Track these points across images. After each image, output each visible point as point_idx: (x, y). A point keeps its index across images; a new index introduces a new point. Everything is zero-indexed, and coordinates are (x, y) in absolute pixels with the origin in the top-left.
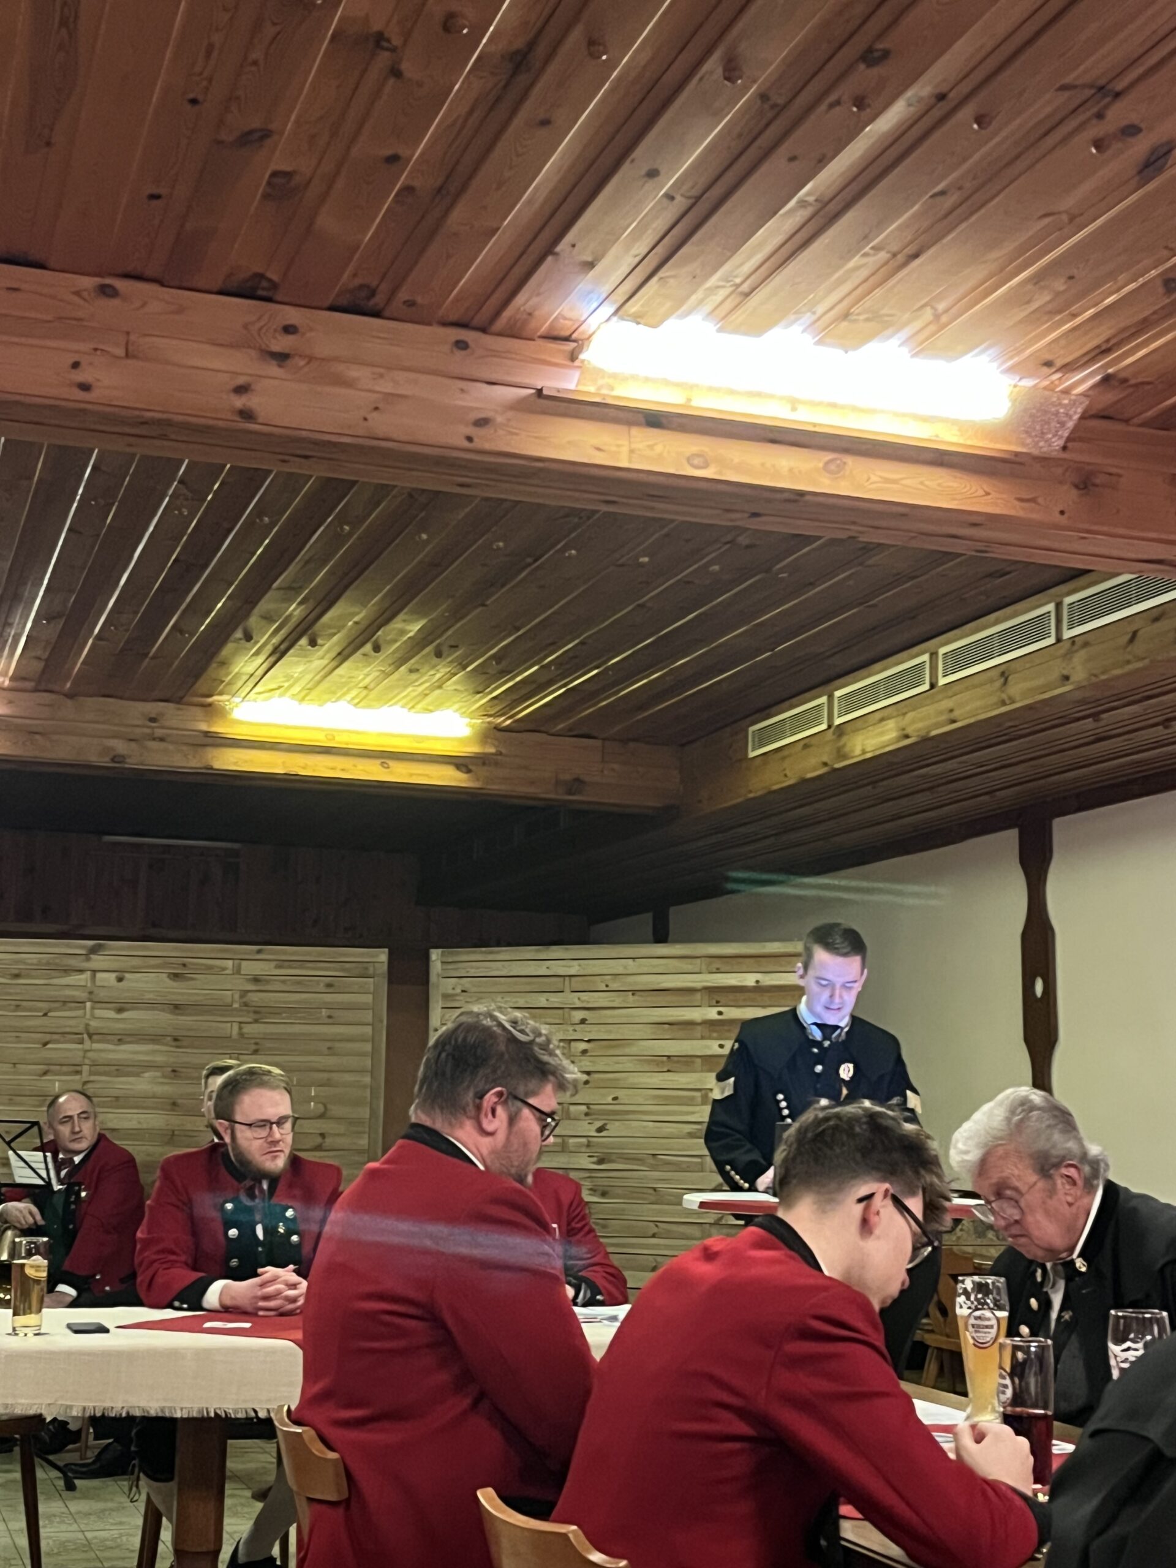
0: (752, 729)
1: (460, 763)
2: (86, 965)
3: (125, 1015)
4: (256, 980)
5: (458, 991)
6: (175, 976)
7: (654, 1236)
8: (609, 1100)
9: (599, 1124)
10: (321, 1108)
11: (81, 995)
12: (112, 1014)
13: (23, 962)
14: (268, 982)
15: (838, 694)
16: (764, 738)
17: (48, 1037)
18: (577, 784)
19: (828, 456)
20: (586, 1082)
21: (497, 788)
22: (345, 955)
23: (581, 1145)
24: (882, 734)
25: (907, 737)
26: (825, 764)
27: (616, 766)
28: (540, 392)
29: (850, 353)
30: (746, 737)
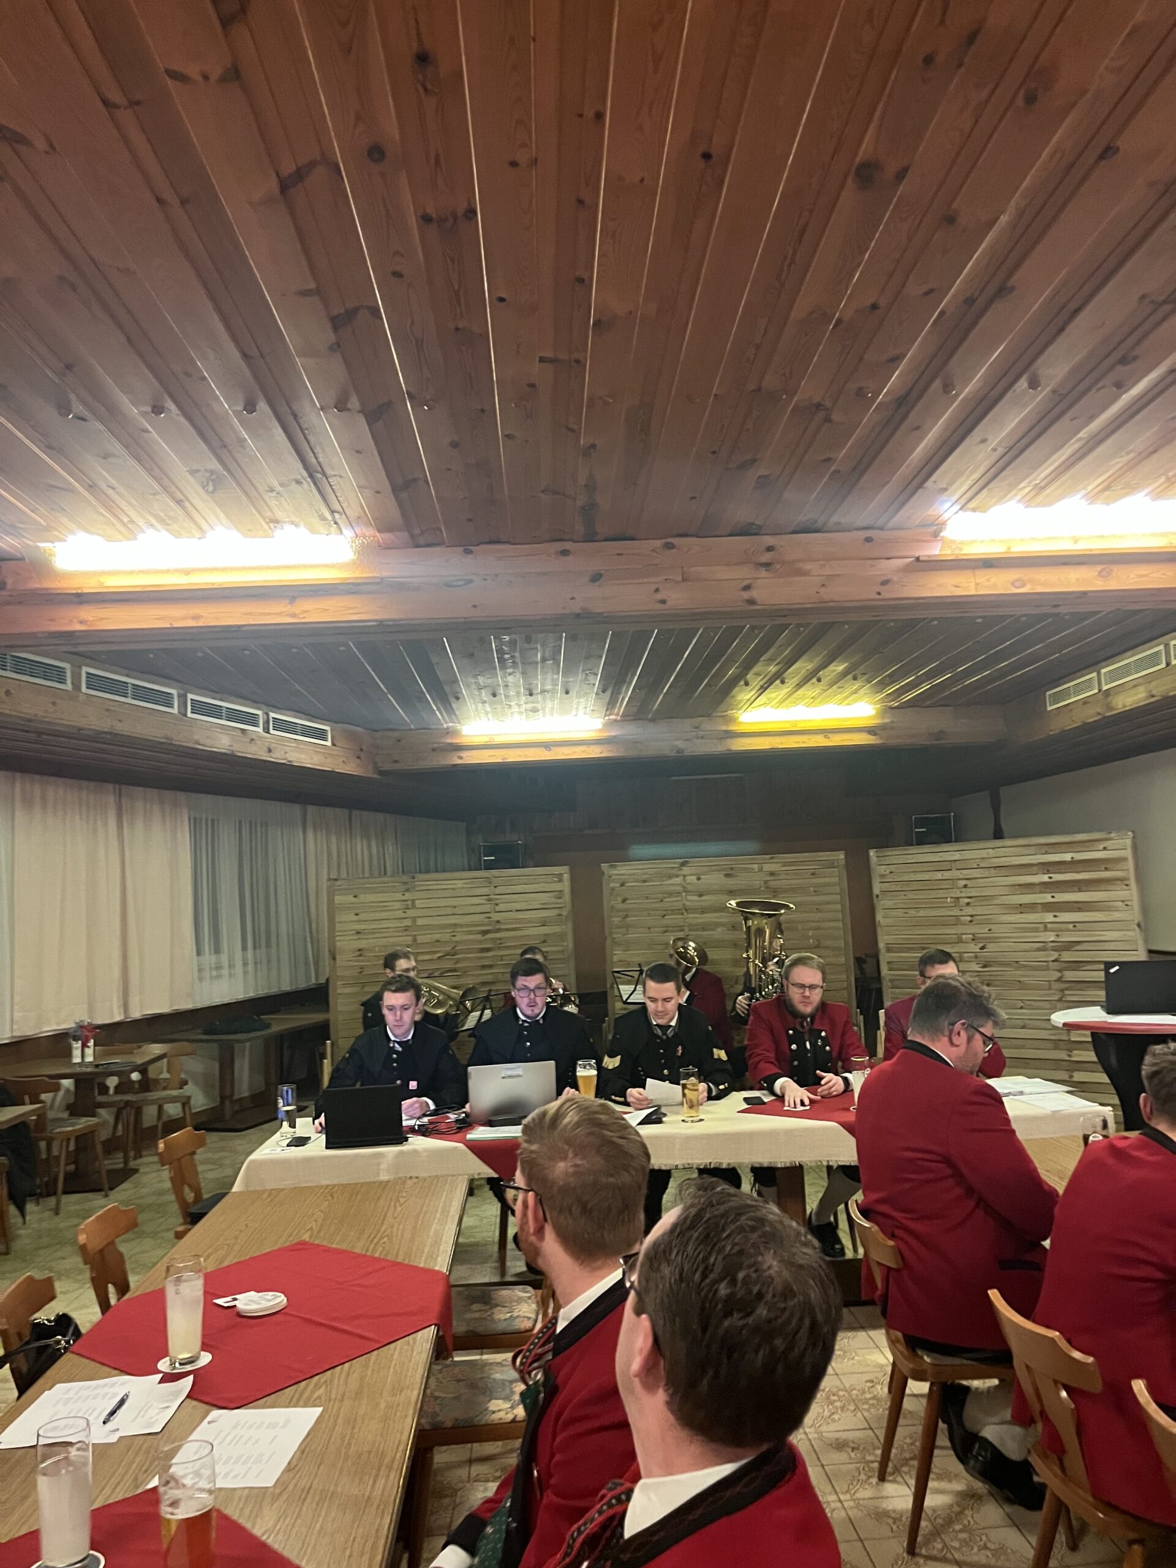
0: (1048, 693)
1: (871, 731)
2: (680, 873)
3: (704, 898)
4: (772, 874)
5: (888, 872)
6: (727, 875)
7: (1021, 1008)
8: (986, 931)
9: (981, 945)
10: (816, 943)
11: (680, 889)
12: (696, 898)
13: (646, 874)
14: (779, 874)
15: (1103, 671)
16: (1056, 698)
17: (664, 913)
18: (941, 734)
19: (1099, 568)
20: (971, 921)
21: (892, 742)
22: (819, 856)
23: (971, 957)
24: (1136, 694)
25: (1153, 696)
26: (1099, 714)
27: (963, 721)
28: (918, 559)
29: (1111, 506)
30: (1045, 697)
